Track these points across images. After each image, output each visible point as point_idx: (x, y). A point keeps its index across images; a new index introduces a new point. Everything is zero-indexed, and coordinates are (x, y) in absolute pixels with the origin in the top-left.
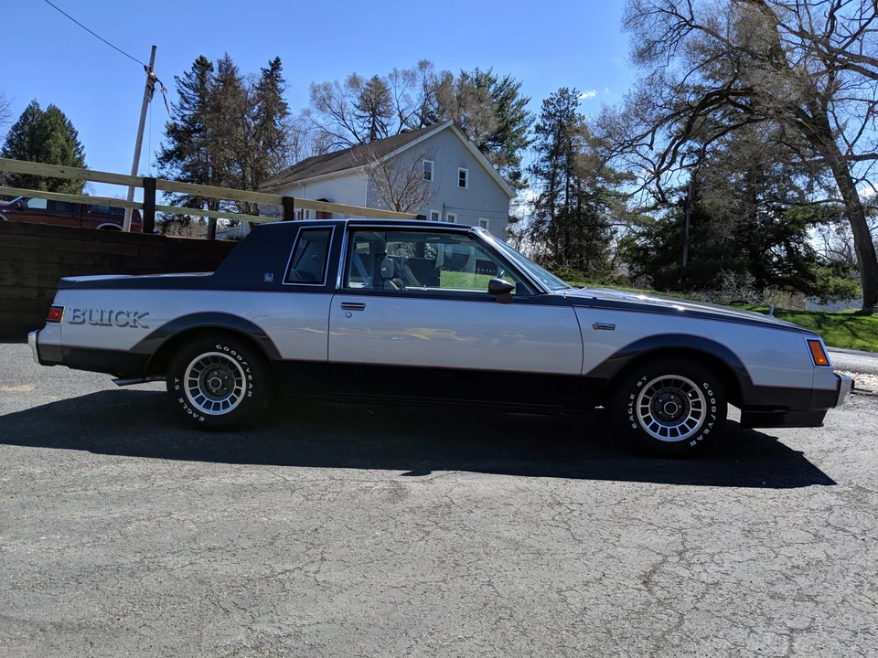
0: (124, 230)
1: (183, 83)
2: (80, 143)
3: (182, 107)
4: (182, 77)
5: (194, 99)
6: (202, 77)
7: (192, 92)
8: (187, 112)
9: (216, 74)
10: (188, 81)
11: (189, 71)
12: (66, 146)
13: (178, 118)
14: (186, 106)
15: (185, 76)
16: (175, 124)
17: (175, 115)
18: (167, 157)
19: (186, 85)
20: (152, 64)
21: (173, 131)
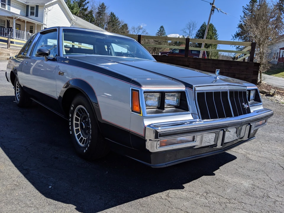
0: (200, 57)
1: (245, 8)
2: (217, 34)
3: (244, 17)
4: (245, 6)
5: (248, 14)
6: (253, 6)
7: (247, 11)
8: (245, 19)
9: (258, 4)
10: (247, 7)
11: (248, 4)
12: (212, 35)
13: (242, 21)
14: (245, 16)
15: (246, 6)
16: (242, 24)
17: (241, 20)
18: (238, 35)
19: (246, 9)
20: (214, 2)
21: (240, 26)
